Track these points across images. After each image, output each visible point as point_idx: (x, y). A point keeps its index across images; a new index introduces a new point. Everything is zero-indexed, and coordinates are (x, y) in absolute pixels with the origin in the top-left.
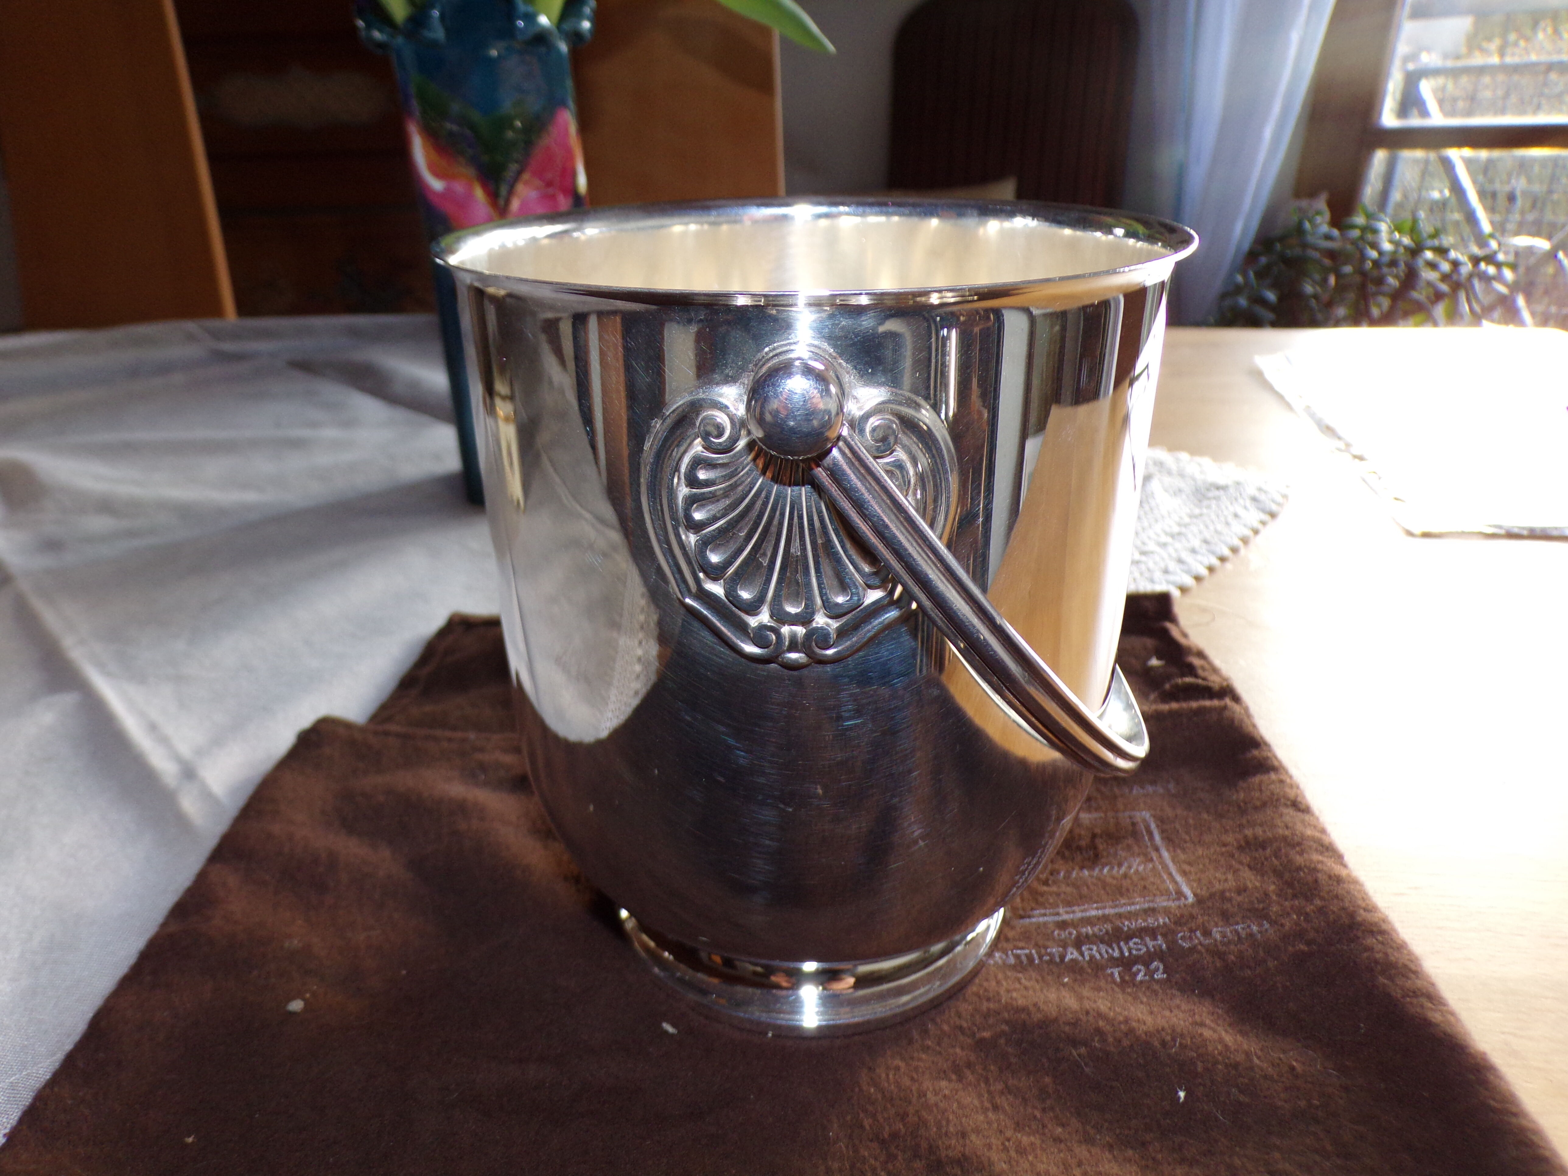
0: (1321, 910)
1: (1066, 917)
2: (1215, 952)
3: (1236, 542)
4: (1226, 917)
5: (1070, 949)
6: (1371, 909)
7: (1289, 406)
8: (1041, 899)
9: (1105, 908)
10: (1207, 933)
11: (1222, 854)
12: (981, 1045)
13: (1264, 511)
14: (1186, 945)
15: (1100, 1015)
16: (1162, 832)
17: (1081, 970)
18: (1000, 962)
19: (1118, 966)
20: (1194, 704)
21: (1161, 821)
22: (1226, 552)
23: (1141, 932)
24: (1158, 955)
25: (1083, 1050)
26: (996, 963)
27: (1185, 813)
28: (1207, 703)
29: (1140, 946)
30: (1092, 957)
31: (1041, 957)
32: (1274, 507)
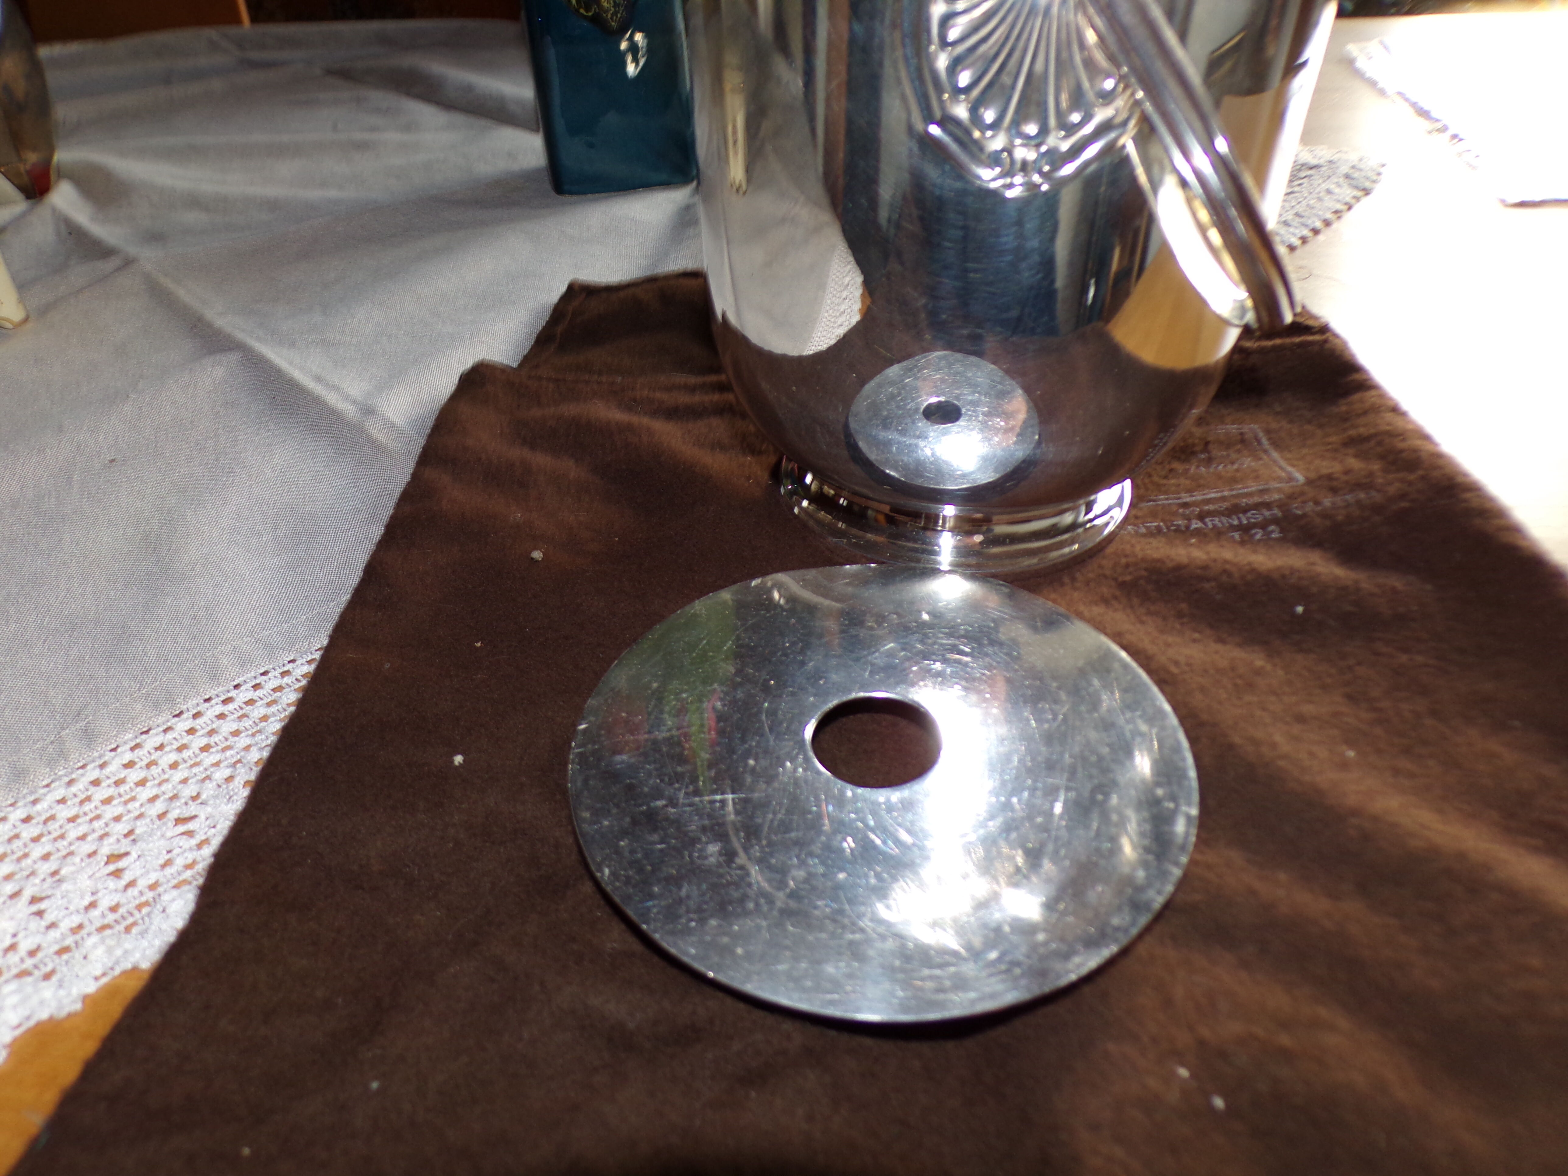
0: (1423, 478)
1: (1188, 500)
2: (1324, 515)
3: (1329, 216)
4: (1334, 490)
5: (1194, 521)
6: (1465, 475)
7: (1382, 92)
8: (1163, 489)
9: (1222, 491)
10: (1317, 503)
11: (1328, 450)
12: (1122, 585)
13: (1356, 187)
14: (1299, 512)
15: (1226, 562)
16: (1269, 439)
17: (1205, 535)
18: (1133, 532)
19: (1237, 531)
20: (1297, 340)
21: (1268, 432)
22: (1318, 224)
23: (1257, 506)
24: (1275, 521)
25: (1213, 584)
26: (1129, 533)
27: (1289, 426)
28: (1310, 338)
29: (1257, 516)
30: (1214, 526)
31: (1168, 528)
32: (1367, 184)
